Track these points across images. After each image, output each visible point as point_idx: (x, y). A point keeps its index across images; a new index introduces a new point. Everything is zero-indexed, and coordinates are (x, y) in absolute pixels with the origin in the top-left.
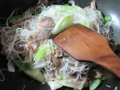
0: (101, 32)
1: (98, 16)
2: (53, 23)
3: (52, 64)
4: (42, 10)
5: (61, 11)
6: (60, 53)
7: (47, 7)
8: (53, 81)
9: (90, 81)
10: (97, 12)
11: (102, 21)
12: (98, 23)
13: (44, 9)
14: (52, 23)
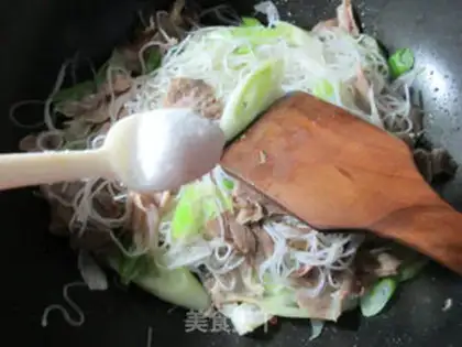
0: (382, 114)
1: (369, 58)
2: (214, 101)
3: (230, 247)
4: (166, 52)
5: (236, 51)
6: (254, 208)
7: (180, 41)
8: (239, 303)
9: (363, 289)
10: (361, 42)
11: (385, 73)
12: (369, 83)
13: (171, 47)
14: (210, 100)
